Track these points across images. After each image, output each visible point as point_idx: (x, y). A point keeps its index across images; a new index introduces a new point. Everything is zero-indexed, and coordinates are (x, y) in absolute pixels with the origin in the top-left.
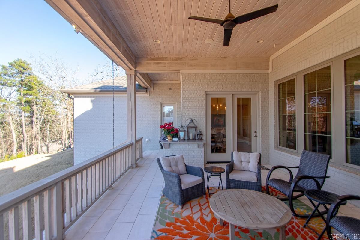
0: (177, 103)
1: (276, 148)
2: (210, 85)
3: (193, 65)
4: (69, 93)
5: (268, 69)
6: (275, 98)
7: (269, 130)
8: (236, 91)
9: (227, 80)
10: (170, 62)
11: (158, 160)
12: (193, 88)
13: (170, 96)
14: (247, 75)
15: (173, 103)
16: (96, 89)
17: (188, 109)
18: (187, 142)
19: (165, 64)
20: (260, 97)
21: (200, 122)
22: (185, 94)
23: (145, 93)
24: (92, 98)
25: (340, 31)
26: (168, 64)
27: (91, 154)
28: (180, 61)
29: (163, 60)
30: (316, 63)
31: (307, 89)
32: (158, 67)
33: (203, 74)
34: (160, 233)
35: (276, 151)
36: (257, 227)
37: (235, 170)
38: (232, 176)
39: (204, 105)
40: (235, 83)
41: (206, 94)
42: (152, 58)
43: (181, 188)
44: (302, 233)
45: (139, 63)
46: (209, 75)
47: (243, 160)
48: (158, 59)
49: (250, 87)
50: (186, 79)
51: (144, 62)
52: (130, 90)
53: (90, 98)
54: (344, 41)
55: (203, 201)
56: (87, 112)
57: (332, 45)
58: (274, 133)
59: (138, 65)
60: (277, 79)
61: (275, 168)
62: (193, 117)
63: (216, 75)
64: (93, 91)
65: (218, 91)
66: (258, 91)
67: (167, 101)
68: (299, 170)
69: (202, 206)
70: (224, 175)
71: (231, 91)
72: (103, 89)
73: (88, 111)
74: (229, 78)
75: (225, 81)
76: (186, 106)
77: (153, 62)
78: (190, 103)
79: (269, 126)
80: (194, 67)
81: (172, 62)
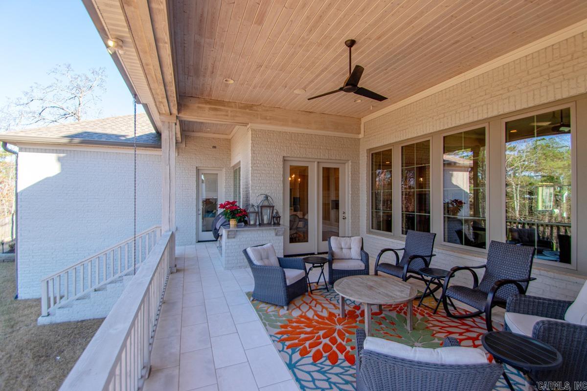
0: (224, 170)
1: (369, 232)
2: (290, 148)
3: (268, 118)
4: (5, 141)
5: (359, 133)
6: (367, 170)
7: (359, 210)
8: (322, 159)
9: (311, 143)
10: (235, 109)
11: (245, 252)
12: (267, 150)
13: (214, 159)
14: (336, 138)
15: (219, 169)
16: (72, 137)
17: (259, 181)
18: (258, 228)
19: (227, 111)
20: (350, 167)
21: (277, 199)
22: (256, 158)
24: (60, 153)
25: (441, 106)
26: (231, 111)
27: (57, 259)
28: (250, 110)
29: (224, 106)
30: (415, 135)
31: (404, 162)
32: (217, 115)
33: (280, 132)
34: (280, 336)
35: (369, 235)
36: (395, 302)
37: (335, 259)
38: (337, 266)
39: (281, 176)
40: (321, 148)
41: (285, 160)
42: (207, 101)
43: (286, 284)
44: (419, 311)
45: (185, 105)
46: (288, 133)
47: (343, 246)
48: (217, 104)
49: (339, 155)
50: (257, 137)
51: (194, 105)
52: (168, 148)
53: (56, 153)
54: (444, 117)
55: (307, 299)
56: (47, 179)
57: (433, 119)
58: (366, 213)
59: (183, 108)
60: (371, 147)
61: (383, 251)
62: (267, 192)
63: (298, 135)
64: (66, 140)
65: (300, 158)
66: (348, 160)
67: (209, 166)
68: (405, 251)
69: (310, 303)
70: (326, 266)
71: (316, 158)
72: (87, 139)
73: (50, 177)
74: (313, 140)
75: (309, 143)
76: (256, 176)
77: (208, 106)
78: (263, 172)
79: (359, 205)
80: (269, 121)
81: (238, 110)
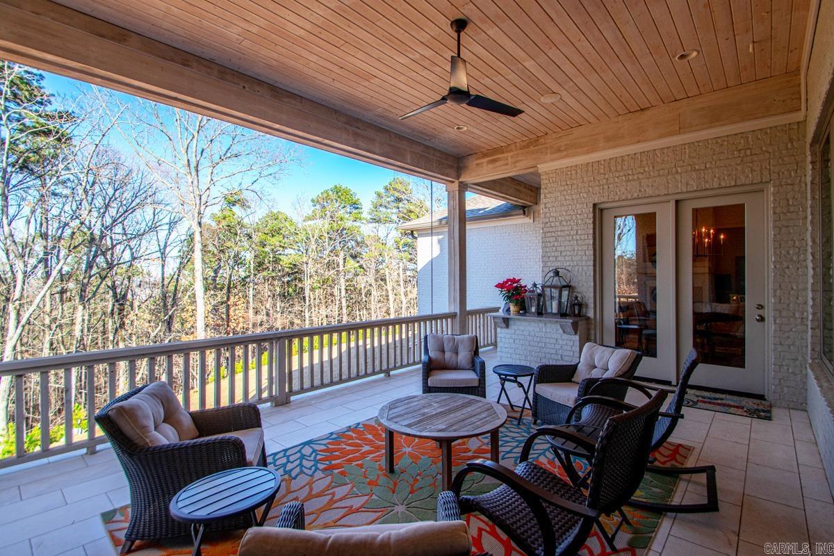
2: (606, 187)
3: (562, 149)
9: (653, 167)
10: (516, 152)
12: (566, 199)
17: (554, 248)
19: (507, 159)
20: (772, 199)
21: (582, 275)
23: (522, 216)
24: (440, 236)
26: (512, 157)
28: (535, 146)
29: (503, 153)
33: (588, 164)
40: (679, 171)
42: (484, 154)
45: (464, 167)
46: (603, 163)
47: (596, 363)
48: (494, 153)
49: (729, 175)
50: (549, 182)
51: (472, 163)
59: (462, 172)
62: (558, 266)
63: (623, 160)
74: (658, 160)
75: (647, 169)
77: (486, 160)
78: (559, 233)
79: (805, 289)
80: (565, 153)
81: (519, 151)
